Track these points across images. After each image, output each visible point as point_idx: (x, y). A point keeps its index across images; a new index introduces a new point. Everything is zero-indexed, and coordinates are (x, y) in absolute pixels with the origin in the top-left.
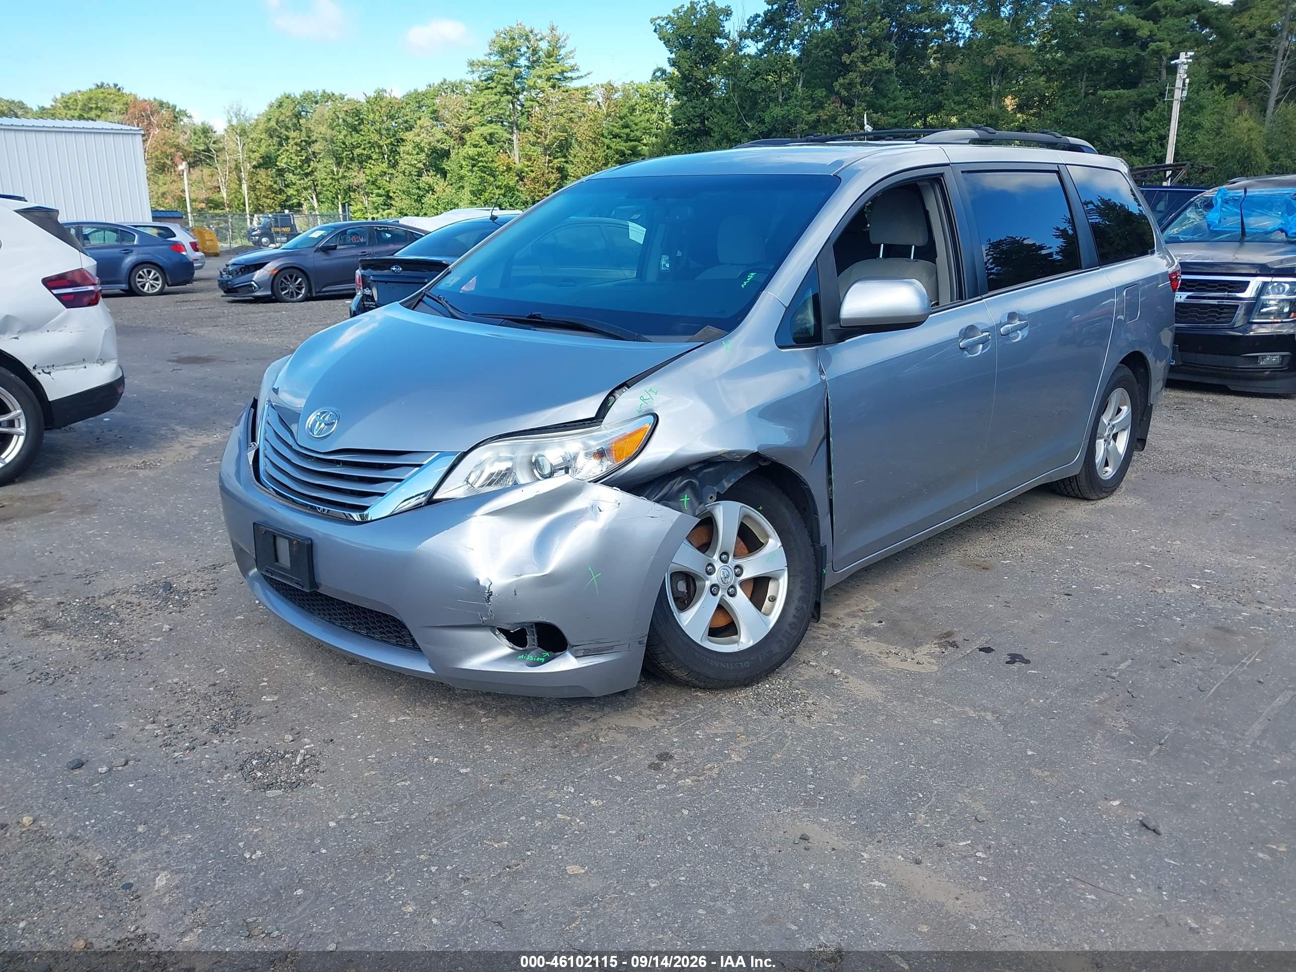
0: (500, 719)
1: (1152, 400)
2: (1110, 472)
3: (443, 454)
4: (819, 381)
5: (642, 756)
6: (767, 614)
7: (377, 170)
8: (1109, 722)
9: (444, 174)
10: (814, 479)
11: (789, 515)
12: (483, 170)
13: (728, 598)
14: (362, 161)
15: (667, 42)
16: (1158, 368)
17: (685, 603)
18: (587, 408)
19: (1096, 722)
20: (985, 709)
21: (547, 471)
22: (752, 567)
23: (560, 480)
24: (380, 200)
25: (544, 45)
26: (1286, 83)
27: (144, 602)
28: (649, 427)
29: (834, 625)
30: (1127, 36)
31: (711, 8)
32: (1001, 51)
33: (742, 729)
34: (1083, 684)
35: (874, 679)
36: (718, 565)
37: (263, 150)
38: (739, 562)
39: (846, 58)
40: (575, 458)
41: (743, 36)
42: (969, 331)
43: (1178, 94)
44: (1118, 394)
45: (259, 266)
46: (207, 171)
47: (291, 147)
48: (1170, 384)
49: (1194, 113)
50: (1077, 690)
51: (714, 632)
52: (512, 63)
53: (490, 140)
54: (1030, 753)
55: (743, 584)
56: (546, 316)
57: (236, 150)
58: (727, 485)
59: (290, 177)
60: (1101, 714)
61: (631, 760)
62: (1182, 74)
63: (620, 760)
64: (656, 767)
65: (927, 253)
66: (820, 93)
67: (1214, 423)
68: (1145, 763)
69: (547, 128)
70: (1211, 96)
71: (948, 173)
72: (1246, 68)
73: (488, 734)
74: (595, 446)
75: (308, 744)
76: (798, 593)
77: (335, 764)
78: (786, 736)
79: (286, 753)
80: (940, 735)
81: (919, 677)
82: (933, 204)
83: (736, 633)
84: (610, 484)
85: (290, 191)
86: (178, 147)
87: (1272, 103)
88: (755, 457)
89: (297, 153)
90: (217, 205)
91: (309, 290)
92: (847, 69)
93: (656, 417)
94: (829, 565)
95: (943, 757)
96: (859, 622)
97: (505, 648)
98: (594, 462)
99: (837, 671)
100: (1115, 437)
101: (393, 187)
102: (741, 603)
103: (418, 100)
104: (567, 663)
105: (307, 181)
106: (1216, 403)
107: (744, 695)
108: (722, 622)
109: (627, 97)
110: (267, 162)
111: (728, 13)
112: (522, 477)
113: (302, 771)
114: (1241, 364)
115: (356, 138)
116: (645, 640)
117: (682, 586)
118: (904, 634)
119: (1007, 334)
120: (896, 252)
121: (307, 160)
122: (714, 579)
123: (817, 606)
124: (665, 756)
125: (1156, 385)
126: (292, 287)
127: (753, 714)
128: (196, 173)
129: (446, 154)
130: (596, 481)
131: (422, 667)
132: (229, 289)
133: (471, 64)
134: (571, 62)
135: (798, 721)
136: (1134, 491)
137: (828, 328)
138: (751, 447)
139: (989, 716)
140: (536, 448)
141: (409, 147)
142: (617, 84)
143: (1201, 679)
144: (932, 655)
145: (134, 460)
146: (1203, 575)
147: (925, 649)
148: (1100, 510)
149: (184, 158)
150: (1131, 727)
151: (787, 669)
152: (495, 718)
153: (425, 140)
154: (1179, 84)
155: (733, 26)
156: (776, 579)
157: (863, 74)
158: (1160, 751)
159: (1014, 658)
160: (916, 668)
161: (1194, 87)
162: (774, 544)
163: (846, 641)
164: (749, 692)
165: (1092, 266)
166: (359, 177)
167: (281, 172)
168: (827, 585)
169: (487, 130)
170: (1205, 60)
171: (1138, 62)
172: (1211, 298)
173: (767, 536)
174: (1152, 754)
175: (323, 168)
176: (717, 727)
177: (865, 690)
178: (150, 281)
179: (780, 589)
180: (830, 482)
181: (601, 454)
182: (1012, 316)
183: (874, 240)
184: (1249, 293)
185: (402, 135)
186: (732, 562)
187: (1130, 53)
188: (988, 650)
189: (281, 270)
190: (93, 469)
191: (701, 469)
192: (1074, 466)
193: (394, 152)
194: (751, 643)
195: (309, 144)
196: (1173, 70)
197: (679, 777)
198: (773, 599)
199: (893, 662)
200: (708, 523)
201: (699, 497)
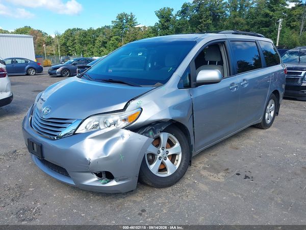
0: (96, 197)
1: (280, 102)
2: (269, 121)
3: (78, 120)
4: (190, 98)
5: (137, 211)
6: (176, 165)
7: (90, 46)
8: (275, 199)
9: (106, 47)
10: (189, 126)
11: (182, 136)
12: (115, 46)
13: (164, 161)
14: (86, 44)
15: (158, 17)
16: (281, 94)
17: (151, 162)
18: (121, 106)
19: (272, 199)
20: (239, 194)
21: (109, 125)
22: (171, 151)
23: (113, 128)
24: (91, 53)
25: (129, 17)
26: (304, 27)
27: (5, 158)
28: (140, 112)
29: (195, 166)
30: (267, 15)
31: (168, 8)
32: (237, 19)
33: (167, 201)
34: (267, 186)
35: (206, 184)
36: (161, 151)
37: (63, 41)
38: (167, 150)
39: (200, 21)
40: (117, 121)
41: (176, 15)
42: (232, 84)
43: (279, 29)
44: (272, 101)
45: (58, 68)
46: (50, 47)
47: (70, 41)
48: (284, 98)
49: (283, 33)
50: (265, 188)
51: (160, 170)
52: (122, 21)
53: (117, 39)
54: (253, 209)
55: (168, 156)
56: (114, 80)
57: (57, 42)
58: (163, 129)
59: (70, 48)
60: (273, 196)
61: (133, 212)
62: (280, 24)
63: (129, 212)
64: (140, 214)
65: (221, 63)
66: (194, 29)
67: (294, 108)
68: (287, 213)
69: (130, 36)
70: (287, 30)
71: (226, 41)
72: (295, 23)
73: (92, 202)
74: (123, 117)
75: (39, 205)
76: (184, 159)
77: (45, 212)
78: (180, 203)
79: (31, 208)
80: (225, 203)
81: (219, 183)
82: (222, 50)
83: (166, 171)
84: (127, 129)
85: (70, 51)
86: (43, 41)
87: (301, 31)
88: (171, 120)
89: (71, 42)
90: (53, 55)
91: (70, 74)
92: (200, 23)
93: (142, 109)
94: (193, 150)
95: (226, 210)
96: (202, 166)
97: (96, 178)
98: (123, 122)
99: (196, 181)
100: (270, 112)
101: (94, 50)
102: (168, 162)
103: (99, 30)
104: (113, 183)
105: (73, 49)
106: (294, 103)
107: (169, 189)
108: (163, 167)
109: (149, 30)
110: (64, 44)
111: (172, 10)
112: (102, 127)
113: (34, 215)
114: (300, 93)
115: (85, 39)
116: (138, 176)
117: (151, 157)
118: (215, 169)
119: (242, 85)
120: (212, 63)
121: (74, 44)
122: (160, 155)
123: (190, 161)
124: (144, 211)
125: (281, 99)
126: (66, 73)
127: (171, 196)
128: (48, 47)
129: (106, 43)
130: (123, 128)
131: (72, 183)
132: (51, 74)
133: (112, 22)
134: (136, 21)
135: (184, 198)
136: (275, 126)
137: (193, 83)
138: (170, 118)
139: (240, 196)
140: (106, 118)
141: (97, 41)
142: (147, 27)
143: (300, 184)
144: (223, 176)
145: (15, 117)
146: (297, 151)
147: (221, 174)
148: (267, 132)
149: (45, 43)
150: (282, 200)
151: (182, 181)
152: (95, 197)
153: (101, 39)
154: (279, 26)
155: (174, 13)
156: (178, 155)
157: (204, 24)
158: (291, 209)
159: (246, 177)
160: (219, 180)
161: (283, 27)
162: (177, 145)
163: (198, 171)
164: (170, 188)
165: (264, 67)
166: (86, 48)
167: (68, 47)
168: (193, 155)
169: (116, 37)
170: (285, 21)
171: (269, 21)
172: (292, 76)
173: (176, 142)
174: (289, 210)
175: (77, 46)
176: (160, 200)
177: (203, 187)
178: (32, 72)
179: (179, 158)
180: (194, 126)
181: (125, 120)
182: (244, 80)
183: (206, 60)
184: (302, 75)
185: (96, 38)
186: (165, 150)
187: (267, 19)
188: (238, 174)
189: (63, 69)
190: (4, 119)
191: (155, 124)
192: (260, 120)
193: (94, 42)
194: (171, 174)
195: (74, 40)
196: (278, 23)
197: (147, 218)
198: (177, 161)
199: (212, 178)
200: (158, 139)
201: (155, 133)
